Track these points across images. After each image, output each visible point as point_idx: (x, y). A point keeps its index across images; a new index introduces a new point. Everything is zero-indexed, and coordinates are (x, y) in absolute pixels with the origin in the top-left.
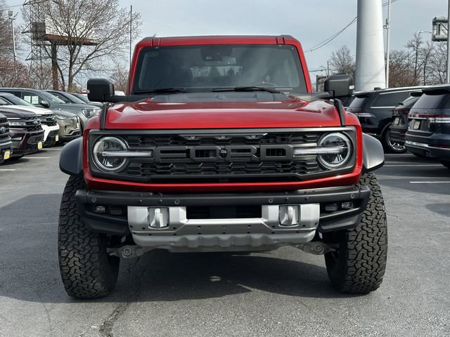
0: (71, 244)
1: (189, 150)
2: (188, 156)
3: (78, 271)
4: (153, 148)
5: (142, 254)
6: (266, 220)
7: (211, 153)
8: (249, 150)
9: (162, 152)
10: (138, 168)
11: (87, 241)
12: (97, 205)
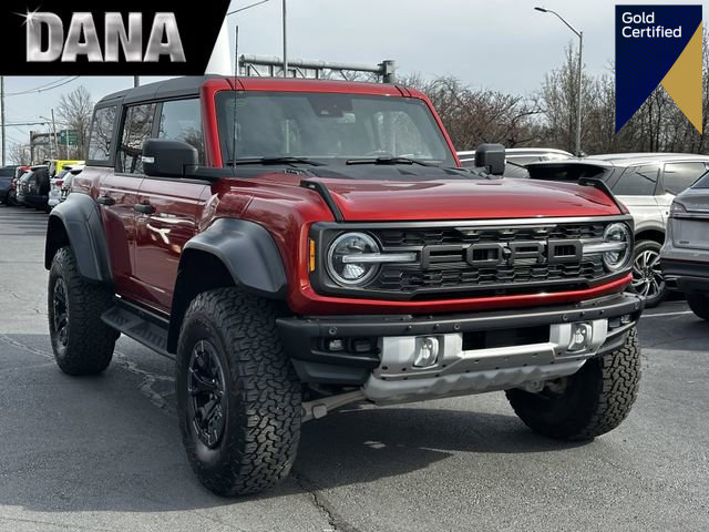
0: (266, 405)
1: (465, 250)
2: (464, 259)
3: (270, 449)
4: (420, 248)
5: (325, 413)
6: (555, 345)
7: (490, 254)
8: (535, 249)
9: (432, 253)
10: (398, 279)
11: (287, 399)
12: (333, 338)
